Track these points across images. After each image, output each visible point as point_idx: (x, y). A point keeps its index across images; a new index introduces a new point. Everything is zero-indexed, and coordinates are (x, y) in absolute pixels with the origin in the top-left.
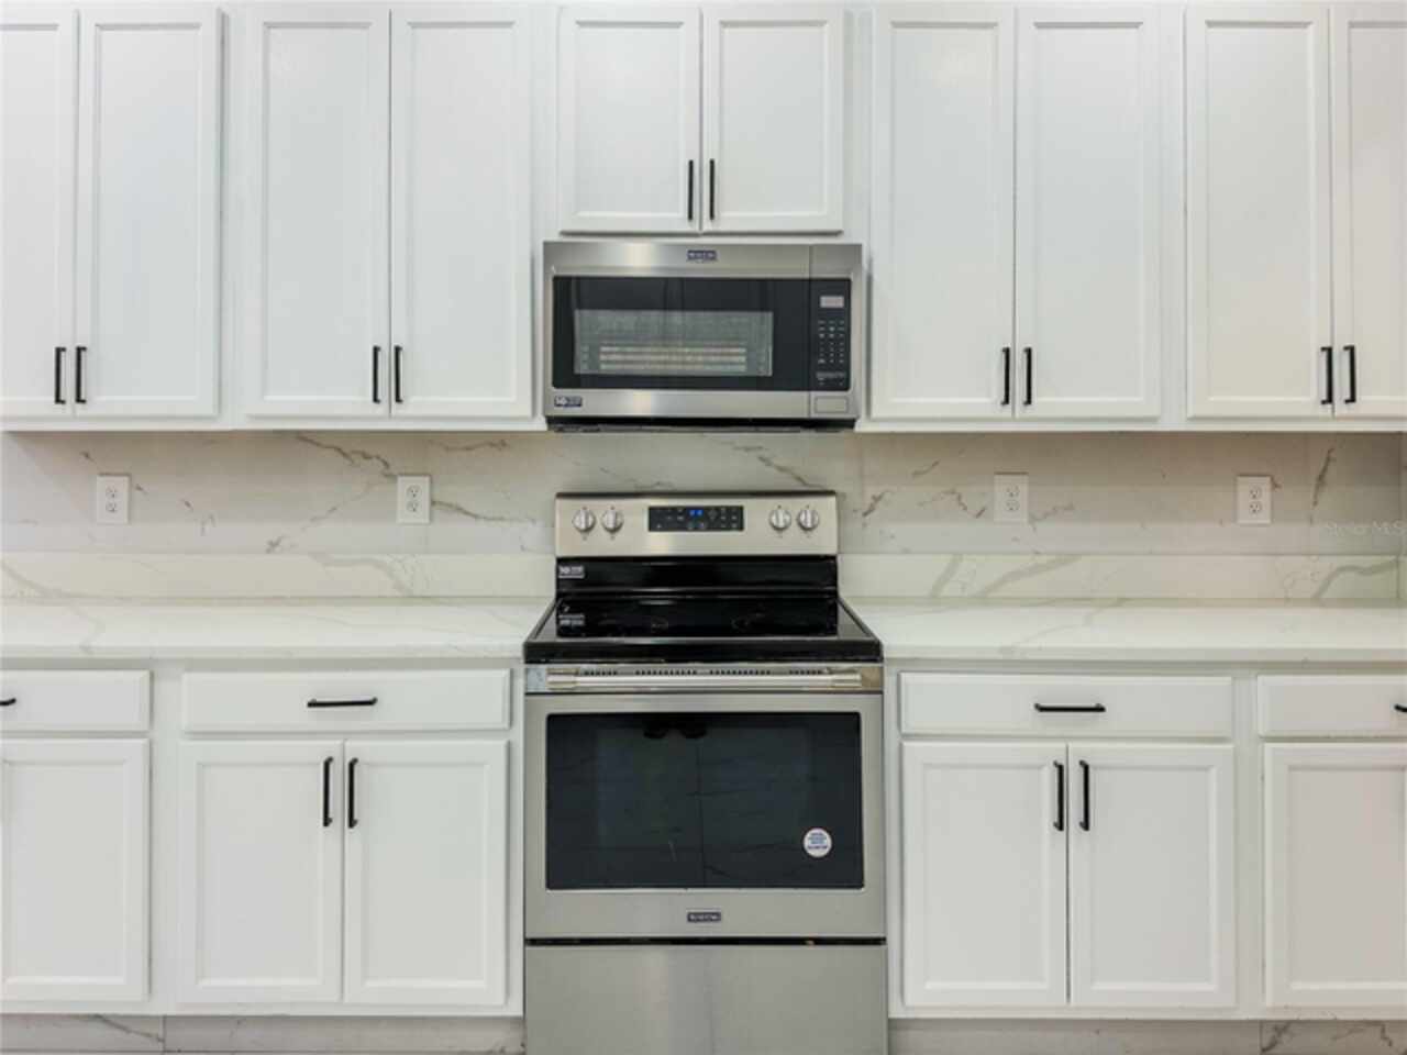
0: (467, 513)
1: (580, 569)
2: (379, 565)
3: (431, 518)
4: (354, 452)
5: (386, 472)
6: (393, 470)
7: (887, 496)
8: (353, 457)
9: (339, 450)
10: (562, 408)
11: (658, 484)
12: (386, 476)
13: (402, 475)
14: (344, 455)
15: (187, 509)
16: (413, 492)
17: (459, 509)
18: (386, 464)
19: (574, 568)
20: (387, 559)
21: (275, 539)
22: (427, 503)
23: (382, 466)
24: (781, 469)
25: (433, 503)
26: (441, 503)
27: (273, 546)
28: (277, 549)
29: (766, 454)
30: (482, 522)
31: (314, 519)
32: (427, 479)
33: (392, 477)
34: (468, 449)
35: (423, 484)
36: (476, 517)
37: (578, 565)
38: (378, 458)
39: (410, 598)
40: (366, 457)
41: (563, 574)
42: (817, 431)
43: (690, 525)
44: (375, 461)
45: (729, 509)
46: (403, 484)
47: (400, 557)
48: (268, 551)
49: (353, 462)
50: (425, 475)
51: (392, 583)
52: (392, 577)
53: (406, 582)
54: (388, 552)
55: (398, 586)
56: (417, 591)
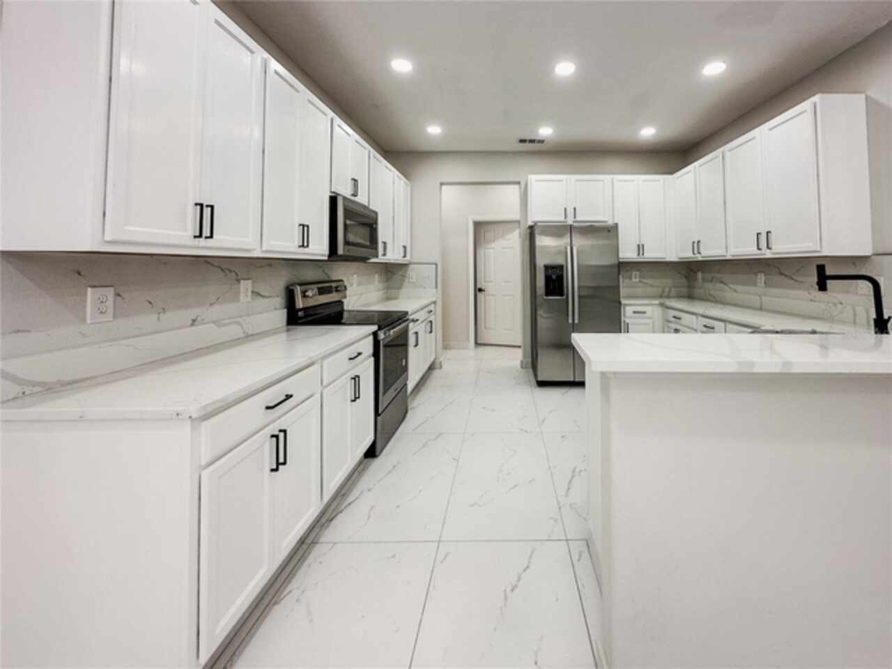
1: (303, 312)
2: (239, 323)
3: (252, 300)
4: (226, 268)
5: (236, 279)
6: (239, 277)
8: (226, 272)
9: (221, 267)
13: (243, 279)
14: (222, 270)
15: (150, 305)
16: (246, 287)
17: (260, 294)
18: (237, 275)
20: (240, 320)
21: (194, 318)
23: (235, 275)
25: (252, 292)
26: (255, 292)
27: (194, 322)
28: (196, 323)
30: (265, 299)
31: (211, 304)
33: (238, 281)
35: (249, 283)
36: (264, 297)
38: (234, 271)
39: (248, 338)
40: (231, 271)
43: (325, 292)
44: (233, 273)
45: (330, 286)
46: (242, 284)
47: (244, 318)
48: (192, 325)
49: (226, 274)
51: (242, 331)
52: (242, 328)
53: (247, 330)
54: (240, 317)
55: (244, 332)
56: (250, 333)
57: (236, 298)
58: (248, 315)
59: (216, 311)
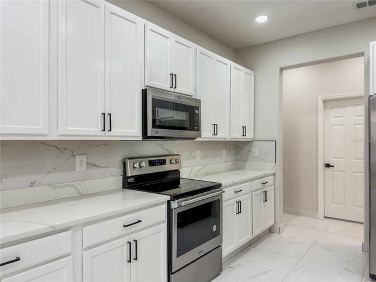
0: (97, 166)
1: (133, 179)
2: (73, 186)
3: (87, 169)
4: (62, 148)
5: (72, 154)
6: (75, 153)
7: (182, 155)
8: (61, 150)
9: (56, 147)
10: (154, 134)
11: (143, 154)
12: (72, 156)
13: (78, 155)
14: (58, 149)
16: (81, 161)
17: (95, 165)
18: (72, 152)
19: (132, 179)
20: (75, 184)
21: (33, 181)
22: (86, 164)
23: (71, 152)
24: (166, 150)
25: (87, 164)
26: (89, 164)
27: (32, 184)
28: (34, 185)
29: (163, 146)
30: (101, 168)
31: (47, 173)
32: (86, 156)
33: (74, 156)
34: (97, 146)
35: (84, 157)
36: (99, 167)
37: (132, 178)
38: (70, 149)
39: (82, 196)
40: (66, 149)
41: (129, 181)
42: (172, 140)
43: (157, 164)
44: (69, 151)
45: (163, 160)
46: (78, 158)
47: (78, 183)
48: (30, 186)
49: (61, 151)
50: (85, 155)
51: (76, 191)
52: (77, 189)
53: (81, 191)
54: (75, 181)
55: (78, 192)
56: (84, 193)
57: (72, 168)
58: (83, 181)
59: (53, 177)
